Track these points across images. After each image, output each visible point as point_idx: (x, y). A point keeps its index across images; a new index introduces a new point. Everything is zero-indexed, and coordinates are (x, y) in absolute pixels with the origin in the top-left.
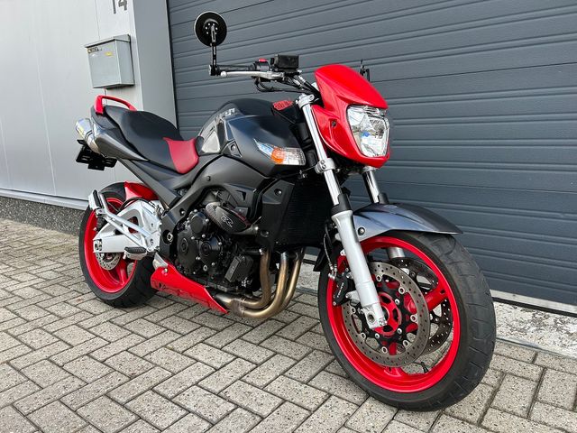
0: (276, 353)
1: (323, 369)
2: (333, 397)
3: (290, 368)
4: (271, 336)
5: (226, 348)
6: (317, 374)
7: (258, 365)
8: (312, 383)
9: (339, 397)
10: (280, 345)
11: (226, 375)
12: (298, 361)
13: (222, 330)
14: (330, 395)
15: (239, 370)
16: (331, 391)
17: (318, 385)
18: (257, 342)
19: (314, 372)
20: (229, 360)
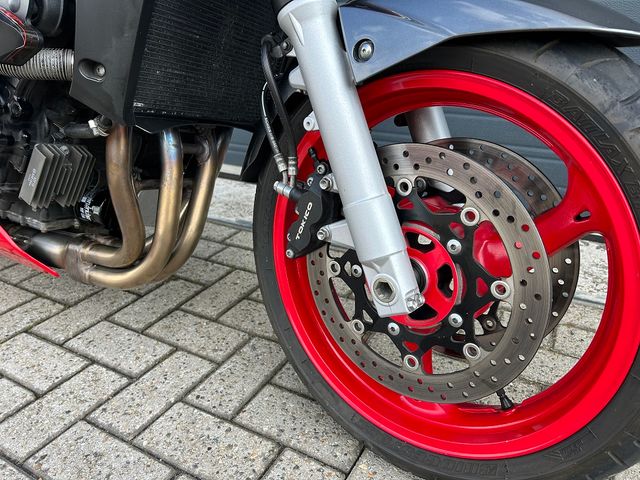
0: (176, 349)
1: (268, 381)
2: (288, 454)
3: (201, 381)
4: (170, 312)
5: (72, 343)
6: (255, 394)
7: (132, 379)
8: (243, 418)
9: (302, 453)
10: (186, 331)
11: (56, 407)
12: (219, 365)
13: (76, 303)
14: (282, 448)
15: (88, 394)
16: (284, 438)
17: (255, 424)
18: (141, 326)
19: (249, 390)
20: (74, 369)
